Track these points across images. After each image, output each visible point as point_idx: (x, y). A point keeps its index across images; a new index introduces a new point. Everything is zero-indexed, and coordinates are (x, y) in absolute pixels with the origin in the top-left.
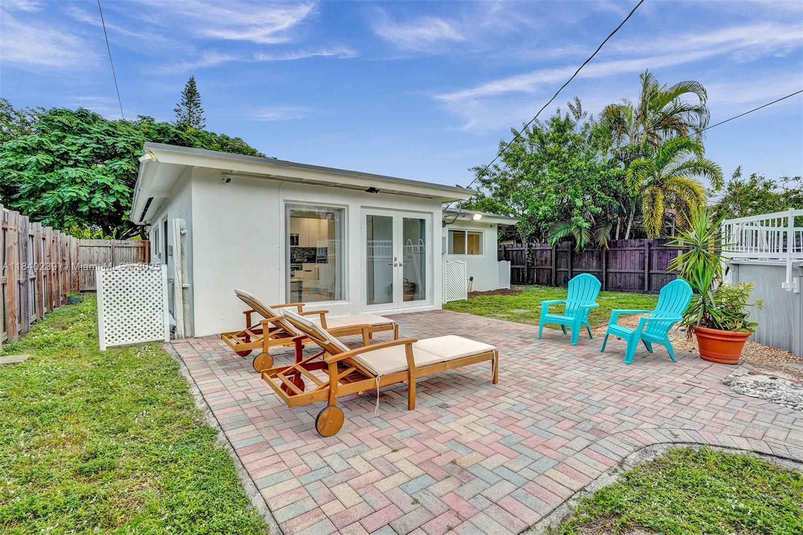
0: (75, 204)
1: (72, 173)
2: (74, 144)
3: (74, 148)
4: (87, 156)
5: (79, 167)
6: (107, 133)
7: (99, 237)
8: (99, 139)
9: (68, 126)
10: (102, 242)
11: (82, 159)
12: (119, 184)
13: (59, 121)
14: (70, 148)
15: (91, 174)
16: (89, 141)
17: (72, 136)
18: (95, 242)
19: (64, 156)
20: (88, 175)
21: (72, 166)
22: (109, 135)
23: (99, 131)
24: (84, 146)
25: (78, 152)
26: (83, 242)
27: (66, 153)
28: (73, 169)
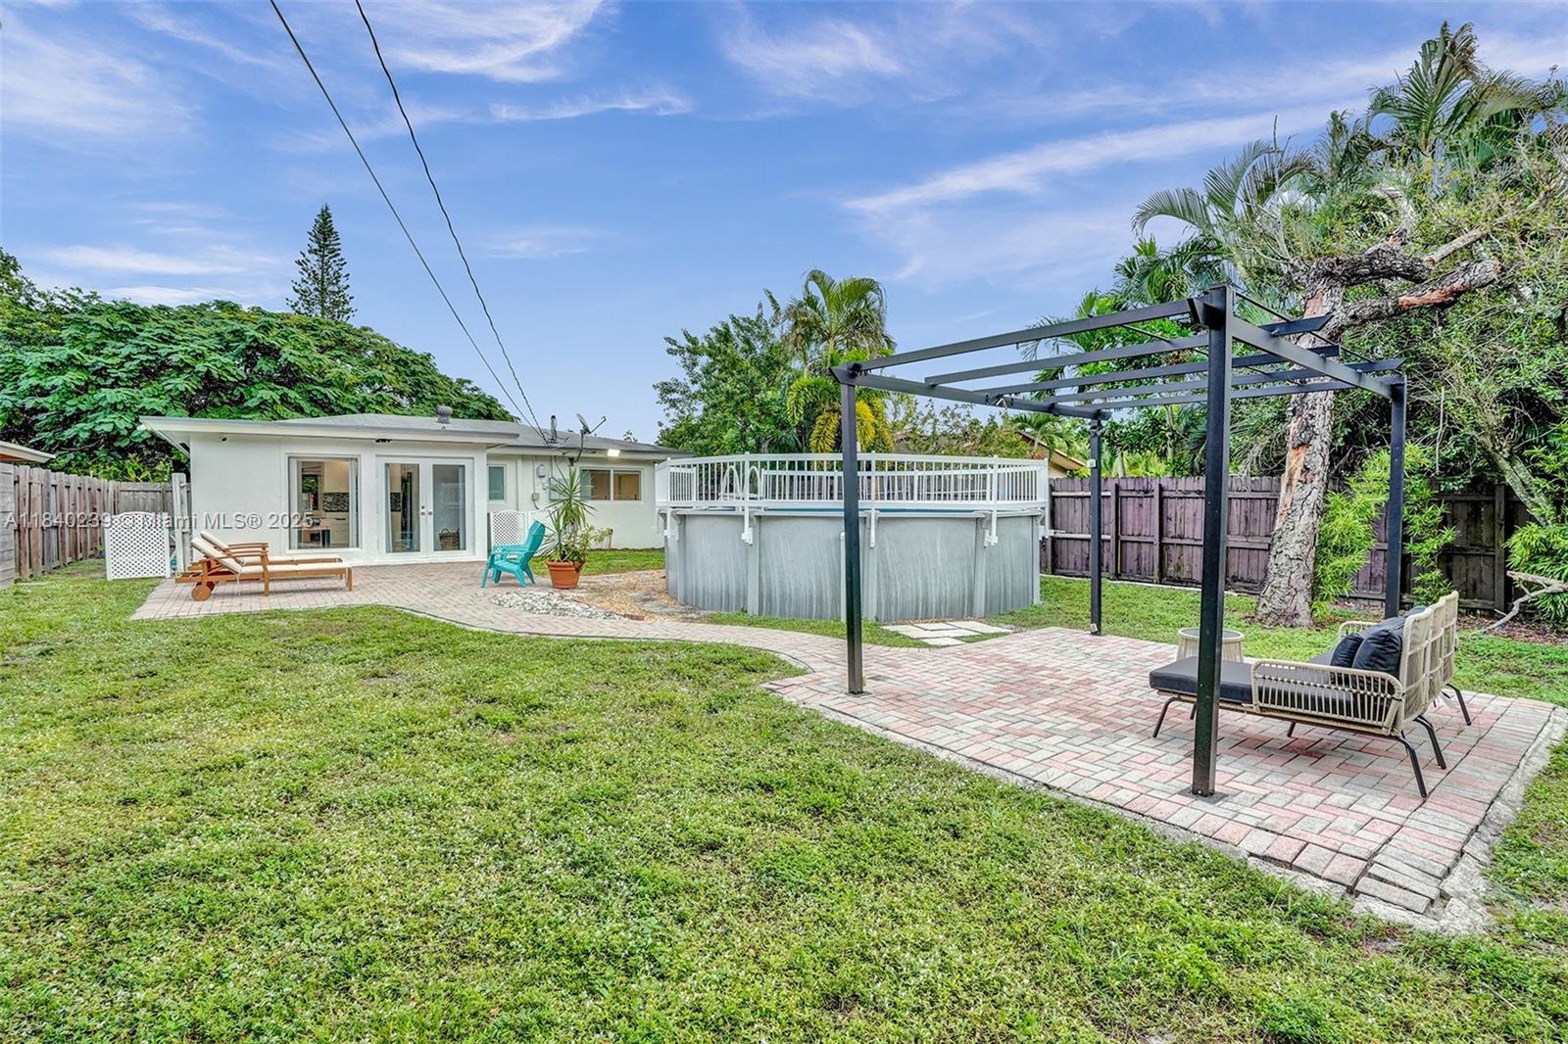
0: (112, 438)
1: (112, 395)
2: (115, 355)
3: (117, 360)
4: (131, 371)
5: (120, 386)
6: (161, 338)
7: (146, 480)
8: (149, 348)
9: (109, 330)
10: (150, 485)
11: (125, 375)
12: (175, 408)
13: (97, 325)
14: (110, 361)
15: (137, 396)
16: (135, 351)
17: (114, 343)
18: (141, 485)
19: (101, 373)
20: (133, 398)
21: (112, 387)
22: (165, 341)
23: (150, 335)
24: (129, 358)
25: (121, 365)
26: (124, 485)
27: (105, 368)
28: (113, 391)
